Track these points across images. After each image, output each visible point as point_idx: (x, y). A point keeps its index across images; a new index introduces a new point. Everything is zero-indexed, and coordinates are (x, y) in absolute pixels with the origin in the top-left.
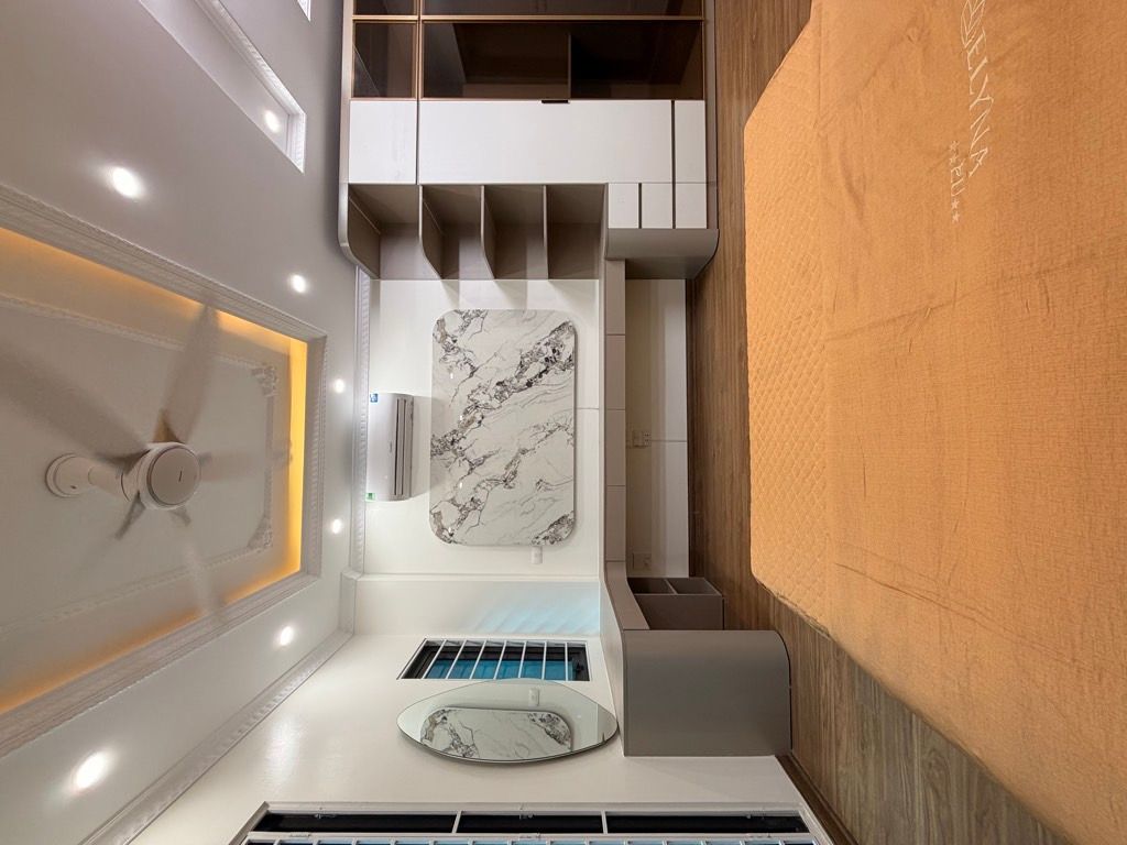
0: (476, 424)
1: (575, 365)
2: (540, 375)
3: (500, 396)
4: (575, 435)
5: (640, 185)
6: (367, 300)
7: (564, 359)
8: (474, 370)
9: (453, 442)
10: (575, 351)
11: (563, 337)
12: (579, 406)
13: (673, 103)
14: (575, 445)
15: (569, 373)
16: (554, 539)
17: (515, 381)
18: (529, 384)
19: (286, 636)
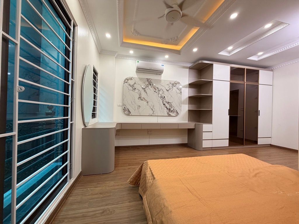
0: (155, 90)
1: (169, 116)
2: (166, 107)
3: (161, 97)
4: (151, 116)
5: (212, 132)
6: (184, 65)
7: (170, 113)
8: (168, 91)
9: (150, 84)
10: (172, 116)
11: (175, 113)
12: (159, 117)
13: (228, 139)
14: (149, 116)
15: (166, 114)
16: (124, 110)
17: (165, 101)
18: (164, 104)
19: (108, 36)
